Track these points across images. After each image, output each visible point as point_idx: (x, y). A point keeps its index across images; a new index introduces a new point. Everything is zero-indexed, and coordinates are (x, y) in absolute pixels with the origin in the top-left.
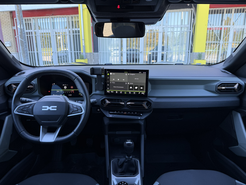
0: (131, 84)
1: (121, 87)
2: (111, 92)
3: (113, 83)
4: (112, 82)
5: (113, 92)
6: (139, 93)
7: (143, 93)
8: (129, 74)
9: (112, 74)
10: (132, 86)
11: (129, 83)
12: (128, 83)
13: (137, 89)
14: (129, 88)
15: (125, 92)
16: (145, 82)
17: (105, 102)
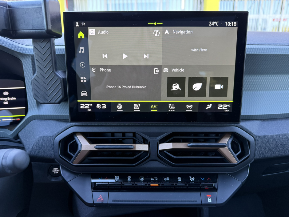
0: (177, 72)
1: (137, 87)
2: (98, 106)
3: (101, 69)
4: (98, 67)
5: (105, 106)
6: (209, 107)
7: (224, 107)
8: (167, 32)
9: (96, 32)
10: (180, 81)
11: (170, 70)
12: (166, 70)
13: (201, 93)
14: (170, 87)
15: (154, 103)
16: (233, 62)
17: (75, 146)
